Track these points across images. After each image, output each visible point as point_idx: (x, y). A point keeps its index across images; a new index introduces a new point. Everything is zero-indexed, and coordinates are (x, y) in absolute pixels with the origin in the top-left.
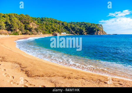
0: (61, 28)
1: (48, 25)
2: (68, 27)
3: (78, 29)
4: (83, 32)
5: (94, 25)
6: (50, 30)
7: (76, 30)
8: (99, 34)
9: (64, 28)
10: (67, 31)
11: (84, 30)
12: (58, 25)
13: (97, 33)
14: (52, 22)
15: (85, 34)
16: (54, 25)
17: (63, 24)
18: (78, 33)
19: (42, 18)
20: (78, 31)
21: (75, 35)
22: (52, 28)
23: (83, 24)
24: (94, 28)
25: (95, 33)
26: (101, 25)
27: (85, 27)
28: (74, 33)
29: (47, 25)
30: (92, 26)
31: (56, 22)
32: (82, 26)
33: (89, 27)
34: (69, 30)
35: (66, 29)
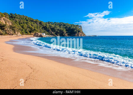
0: (40, 28)
1: (23, 23)
2: (46, 28)
3: (58, 30)
4: (63, 33)
5: (74, 26)
6: (26, 29)
7: (56, 31)
8: (80, 36)
9: (42, 28)
10: (47, 32)
11: (65, 31)
12: (35, 24)
13: (78, 35)
14: (27, 20)
15: (66, 35)
16: (31, 24)
17: (40, 23)
18: (58, 34)
19: (11, 15)
20: (59, 32)
21: (55, 36)
22: (29, 27)
23: (62, 25)
24: (75, 29)
25: (76, 35)
26: (80, 26)
27: (65, 28)
28: (54, 34)
29: (21, 23)
30: (72, 28)
31: (32, 21)
32: (62, 27)
33: (69, 27)
34: (48, 31)
35: (45, 29)
